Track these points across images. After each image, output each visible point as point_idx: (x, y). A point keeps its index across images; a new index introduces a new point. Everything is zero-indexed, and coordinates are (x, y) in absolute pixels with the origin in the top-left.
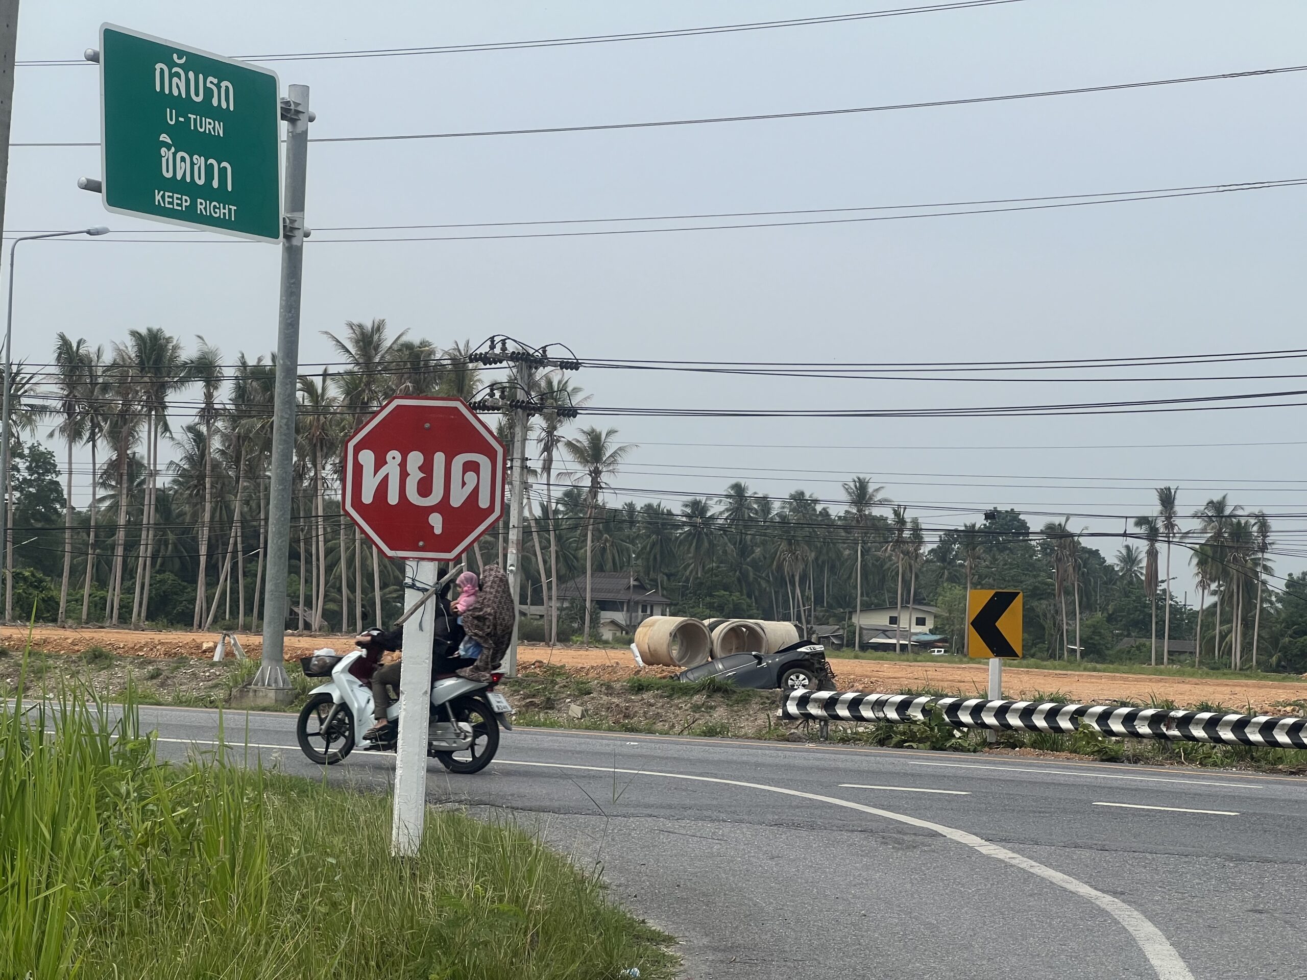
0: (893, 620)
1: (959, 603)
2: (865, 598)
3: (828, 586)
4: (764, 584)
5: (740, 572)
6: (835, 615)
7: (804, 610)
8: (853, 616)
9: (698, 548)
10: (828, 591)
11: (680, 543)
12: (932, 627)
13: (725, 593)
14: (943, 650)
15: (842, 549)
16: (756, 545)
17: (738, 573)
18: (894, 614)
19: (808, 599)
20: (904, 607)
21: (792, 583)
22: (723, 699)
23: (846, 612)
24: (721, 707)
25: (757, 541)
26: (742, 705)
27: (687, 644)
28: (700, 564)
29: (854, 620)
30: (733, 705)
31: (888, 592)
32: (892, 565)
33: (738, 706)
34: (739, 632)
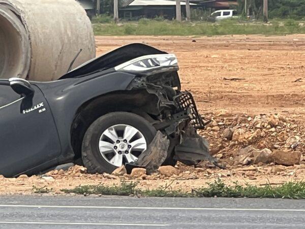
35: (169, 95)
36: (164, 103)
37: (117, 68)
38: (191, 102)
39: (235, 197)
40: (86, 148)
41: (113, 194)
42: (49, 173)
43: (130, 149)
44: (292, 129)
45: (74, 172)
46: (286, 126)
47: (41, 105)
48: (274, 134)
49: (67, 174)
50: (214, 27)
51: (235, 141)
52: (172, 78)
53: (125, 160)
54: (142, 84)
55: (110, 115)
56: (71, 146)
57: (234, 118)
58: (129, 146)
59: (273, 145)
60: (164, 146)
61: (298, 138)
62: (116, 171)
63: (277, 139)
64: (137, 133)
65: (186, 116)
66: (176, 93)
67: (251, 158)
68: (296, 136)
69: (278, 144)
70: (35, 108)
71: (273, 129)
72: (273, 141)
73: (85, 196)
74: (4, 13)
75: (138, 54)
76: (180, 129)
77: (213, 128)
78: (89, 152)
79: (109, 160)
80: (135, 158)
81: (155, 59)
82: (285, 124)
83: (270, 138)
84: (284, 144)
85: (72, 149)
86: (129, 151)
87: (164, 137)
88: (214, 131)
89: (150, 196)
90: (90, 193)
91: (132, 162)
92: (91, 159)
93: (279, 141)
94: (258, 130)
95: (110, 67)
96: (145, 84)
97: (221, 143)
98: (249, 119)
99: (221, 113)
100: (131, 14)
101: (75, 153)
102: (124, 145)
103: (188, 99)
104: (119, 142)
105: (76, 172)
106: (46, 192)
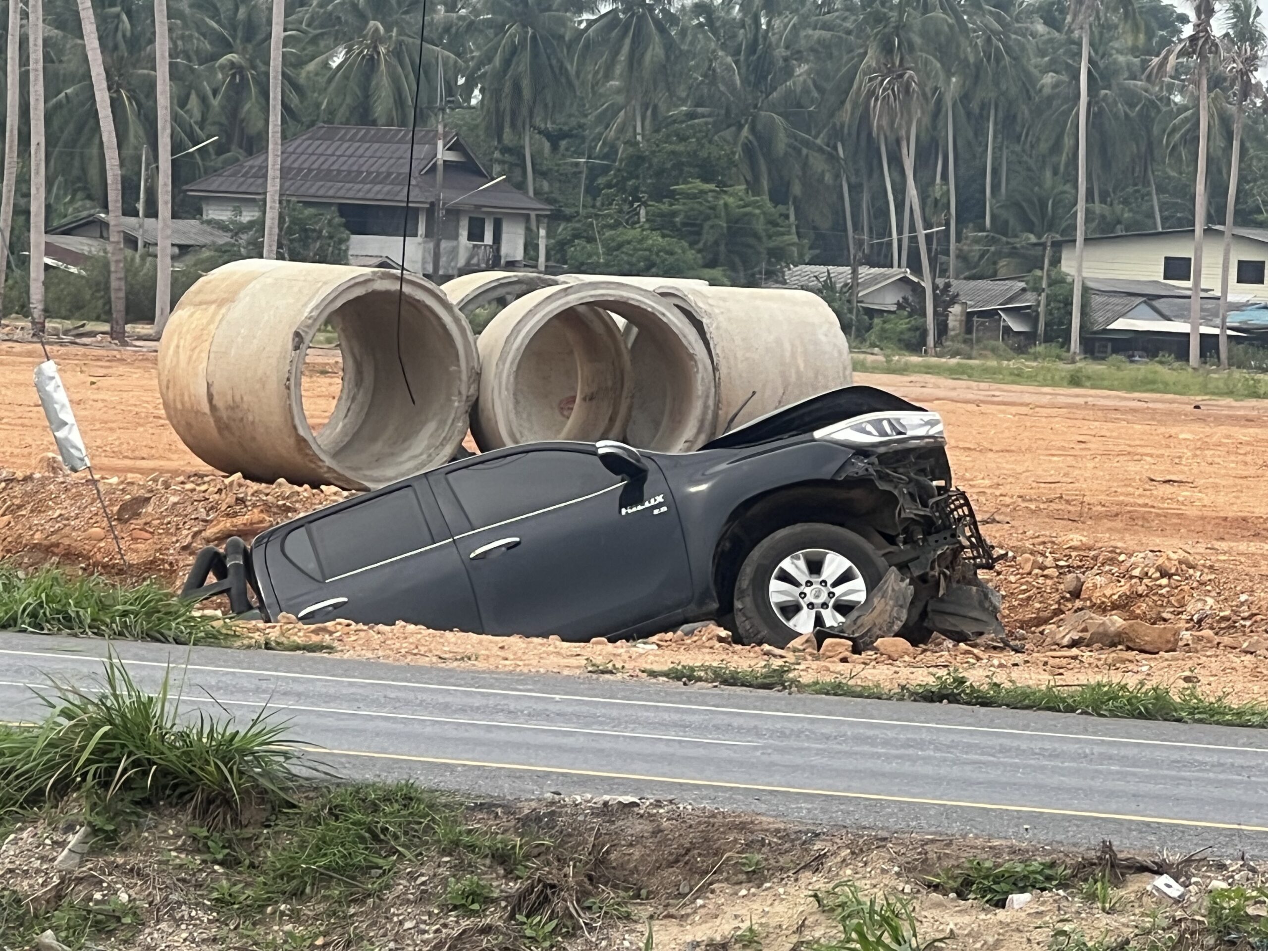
0: (1177, 268)
2: (1098, 207)
3: (995, 171)
4: (818, 164)
5: (753, 129)
6: (1014, 253)
7: (928, 237)
8: (1064, 255)
9: (634, 61)
10: (995, 187)
11: (587, 46)
13: (707, 187)
15: (1035, 72)
16: (799, 56)
17: (745, 132)
18: (1180, 250)
19: (940, 205)
20: (1208, 231)
21: (896, 161)
22: (198, 859)
23: (1044, 245)
24: (178, 922)
25: (803, 44)
26: (321, 907)
27: (376, 379)
28: (646, 106)
29: (1068, 265)
30: (262, 908)
31: (1160, 190)
32: (1172, 115)
33: (295, 917)
34: (599, 328)
35: (922, 495)
36: (910, 510)
37: (818, 434)
38: (967, 512)
39: (983, 704)
40: (742, 592)
41: (743, 685)
42: (655, 638)
43: (833, 600)
44: (1204, 584)
45: (704, 638)
46: (1191, 576)
47: (660, 499)
48: (1164, 591)
49: (689, 641)
50: (1251, 382)
51: (1085, 600)
52: (932, 461)
53: (819, 621)
54: (867, 470)
55: (798, 528)
56: (712, 586)
57: (1092, 553)
58: (830, 593)
59: (1159, 613)
60: (901, 598)
61: (1210, 601)
62: (796, 643)
63: (1169, 602)
64: (850, 569)
65: (954, 540)
66: (936, 492)
67: (1081, 634)
68: (1207, 599)
69: (1172, 613)
70: (647, 505)
71: (1164, 581)
72: (1162, 606)
73: (685, 684)
74: (663, 314)
75: (865, 408)
76: (939, 566)
77: (1046, 572)
78: (748, 600)
79: (788, 619)
80: (841, 619)
81: (898, 420)
82: (1191, 571)
83: (1155, 598)
84: (1181, 613)
85: (715, 594)
86: (831, 605)
87: (902, 580)
88: (1046, 577)
89: (818, 692)
90: (700, 679)
91: (832, 627)
92: (749, 615)
93: (1173, 606)
94: (1134, 581)
95: (805, 432)
96: (871, 470)
97: (1059, 603)
98: (1122, 558)
99: (1071, 544)
100: (1110, 346)
101: (720, 602)
102: (820, 591)
103: (961, 506)
104: (811, 584)
105: (709, 639)
106: (611, 672)
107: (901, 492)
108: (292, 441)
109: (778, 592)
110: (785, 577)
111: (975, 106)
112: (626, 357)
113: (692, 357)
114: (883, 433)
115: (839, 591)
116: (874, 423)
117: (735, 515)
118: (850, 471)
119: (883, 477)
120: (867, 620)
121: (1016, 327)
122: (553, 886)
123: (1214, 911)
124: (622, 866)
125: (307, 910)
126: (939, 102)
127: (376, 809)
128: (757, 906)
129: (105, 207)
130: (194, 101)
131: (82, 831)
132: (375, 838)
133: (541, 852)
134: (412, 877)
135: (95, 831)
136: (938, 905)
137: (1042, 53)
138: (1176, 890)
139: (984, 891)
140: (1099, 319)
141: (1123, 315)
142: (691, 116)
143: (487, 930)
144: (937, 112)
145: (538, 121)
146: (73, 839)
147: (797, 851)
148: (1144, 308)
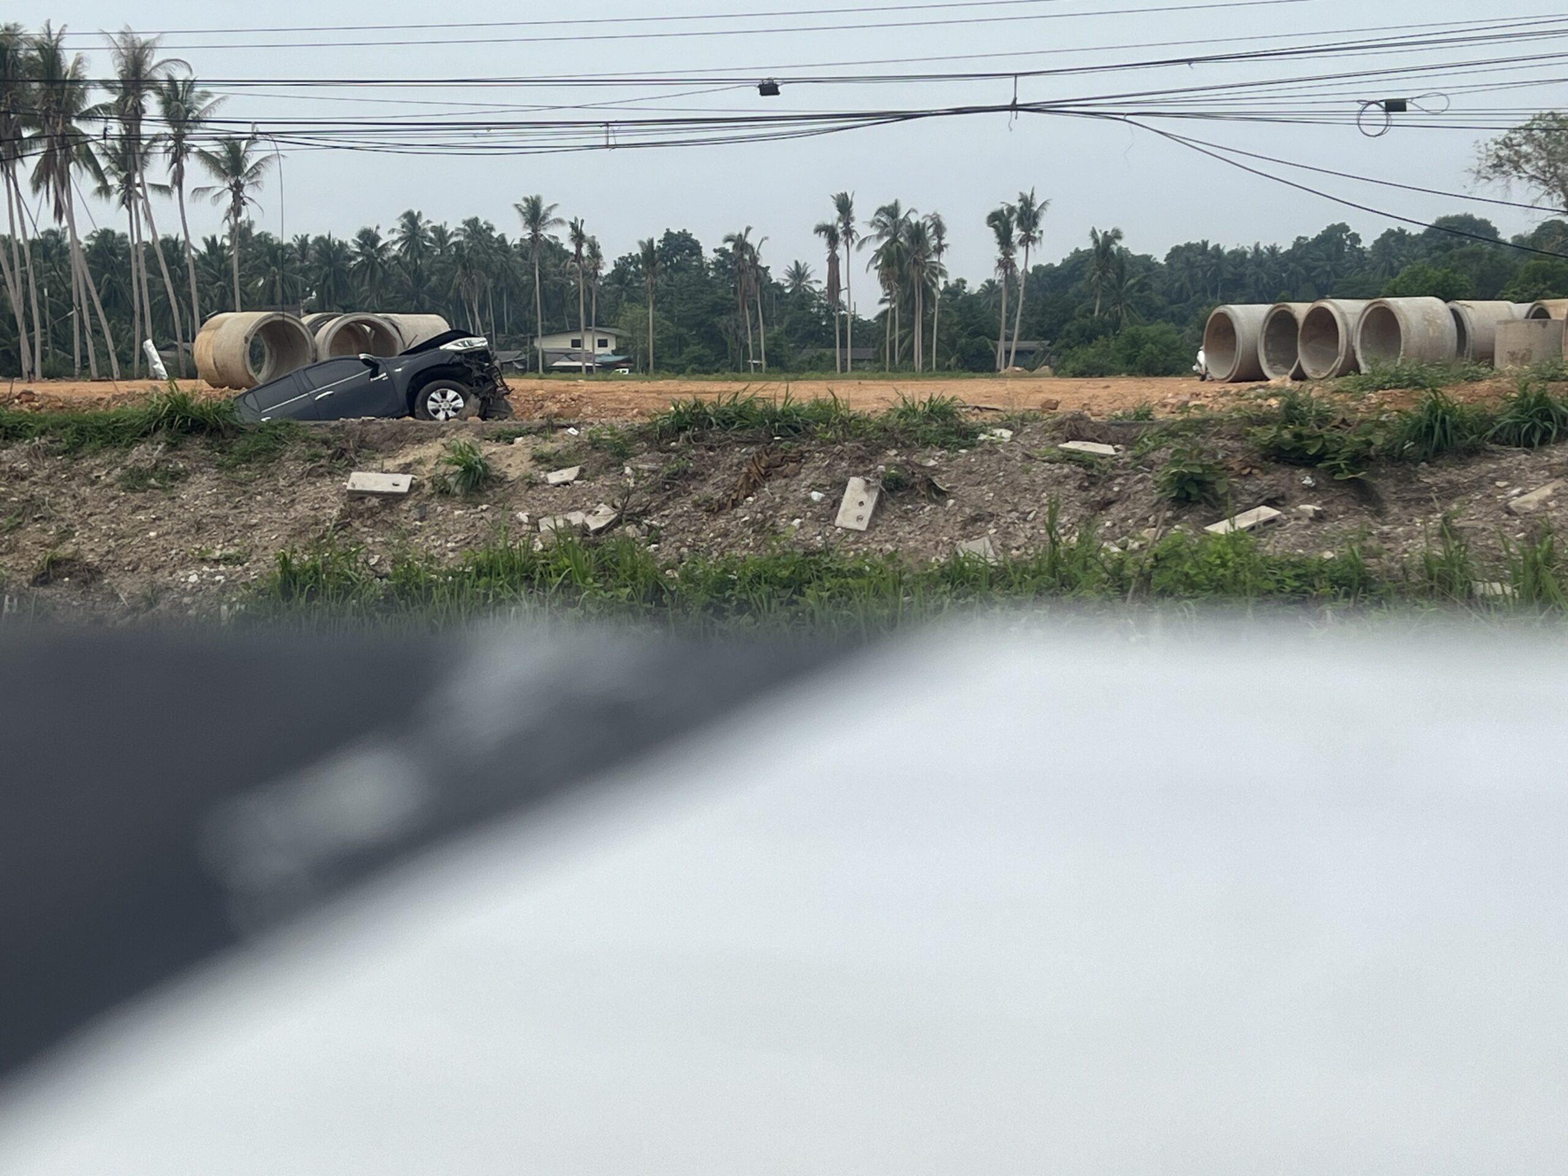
0: (576, 343)
1: (642, 322)
2: (546, 323)
3: (508, 313)
6: (516, 341)
8: (535, 341)
9: (372, 279)
10: (508, 319)
11: (354, 273)
12: (614, 348)
14: (627, 370)
15: (519, 276)
16: (433, 274)
17: (415, 302)
18: (577, 337)
20: (586, 330)
21: (471, 311)
22: (209, 452)
23: (526, 338)
24: (203, 473)
25: (433, 269)
26: (257, 465)
27: (278, 355)
28: (377, 296)
29: (536, 344)
30: (235, 466)
31: (568, 317)
32: (571, 289)
33: (248, 469)
34: (360, 332)
35: (482, 369)
37: (442, 348)
40: (418, 406)
43: (451, 407)
47: (384, 374)
52: (484, 356)
53: (447, 414)
54: (460, 360)
55: (437, 382)
56: (407, 403)
58: (450, 405)
60: (476, 405)
64: (457, 395)
66: (487, 367)
70: (380, 377)
74: (385, 327)
75: (458, 337)
76: (490, 394)
78: (420, 408)
79: (435, 415)
80: (454, 413)
81: (470, 341)
85: (408, 405)
86: (450, 409)
87: (476, 399)
91: (451, 416)
92: (421, 414)
95: (436, 347)
96: (462, 360)
100: (553, 370)
101: (409, 408)
102: (446, 404)
103: (496, 372)
104: (443, 402)
107: (474, 367)
108: (247, 378)
109: (431, 405)
110: (433, 400)
111: (499, 290)
112: (371, 342)
113: (395, 339)
114: (465, 346)
115: (453, 404)
116: (462, 342)
117: (413, 378)
118: (454, 360)
119: (468, 362)
120: (464, 413)
121: (520, 367)
122: (345, 449)
123: (590, 438)
124: (371, 442)
125: (251, 466)
126: (486, 288)
127: (276, 428)
128: (422, 451)
129: (176, 340)
130: (207, 300)
131: (163, 444)
132: (276, 438)
133: (340, 439)
134: (291, 451)
135: (168, 444)
136: (489, 445)
137: (521, 269)
138: (576, 433)
139: (506, 439)
140: (548, 362)
141: (558, 361)
142: (394, 297)
143: (321, 466)
144: (485, 292)
145: (338, 302)
146: (160, 447)
147: (436, 431)
148: (565, 358)
